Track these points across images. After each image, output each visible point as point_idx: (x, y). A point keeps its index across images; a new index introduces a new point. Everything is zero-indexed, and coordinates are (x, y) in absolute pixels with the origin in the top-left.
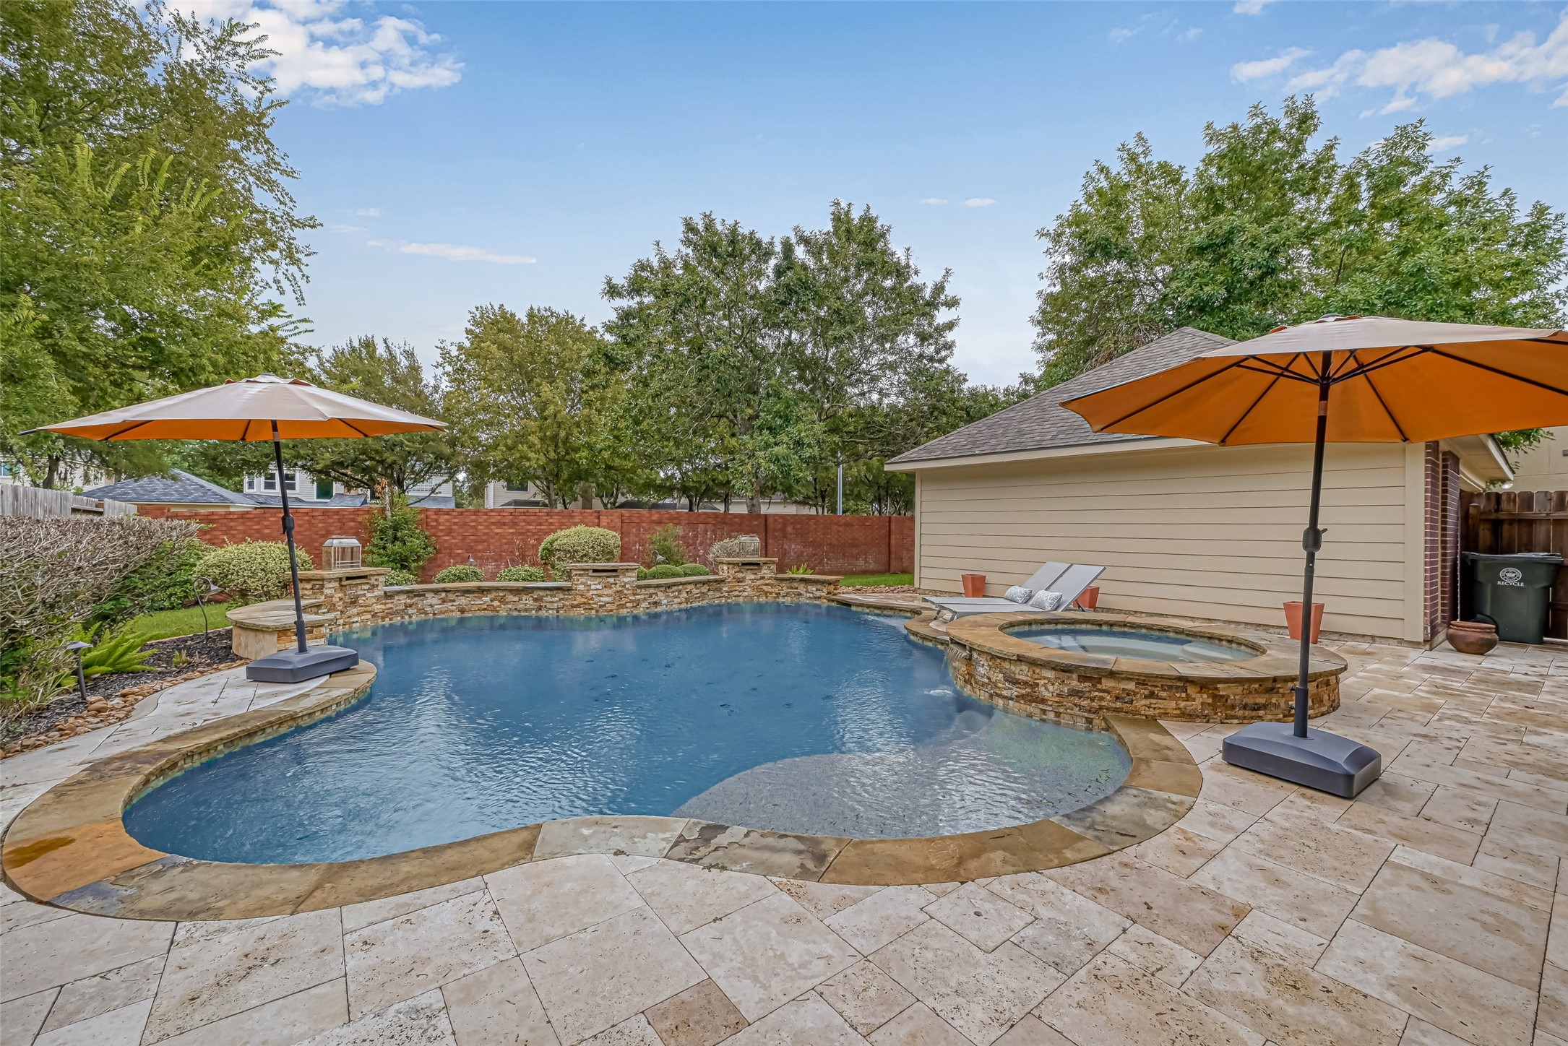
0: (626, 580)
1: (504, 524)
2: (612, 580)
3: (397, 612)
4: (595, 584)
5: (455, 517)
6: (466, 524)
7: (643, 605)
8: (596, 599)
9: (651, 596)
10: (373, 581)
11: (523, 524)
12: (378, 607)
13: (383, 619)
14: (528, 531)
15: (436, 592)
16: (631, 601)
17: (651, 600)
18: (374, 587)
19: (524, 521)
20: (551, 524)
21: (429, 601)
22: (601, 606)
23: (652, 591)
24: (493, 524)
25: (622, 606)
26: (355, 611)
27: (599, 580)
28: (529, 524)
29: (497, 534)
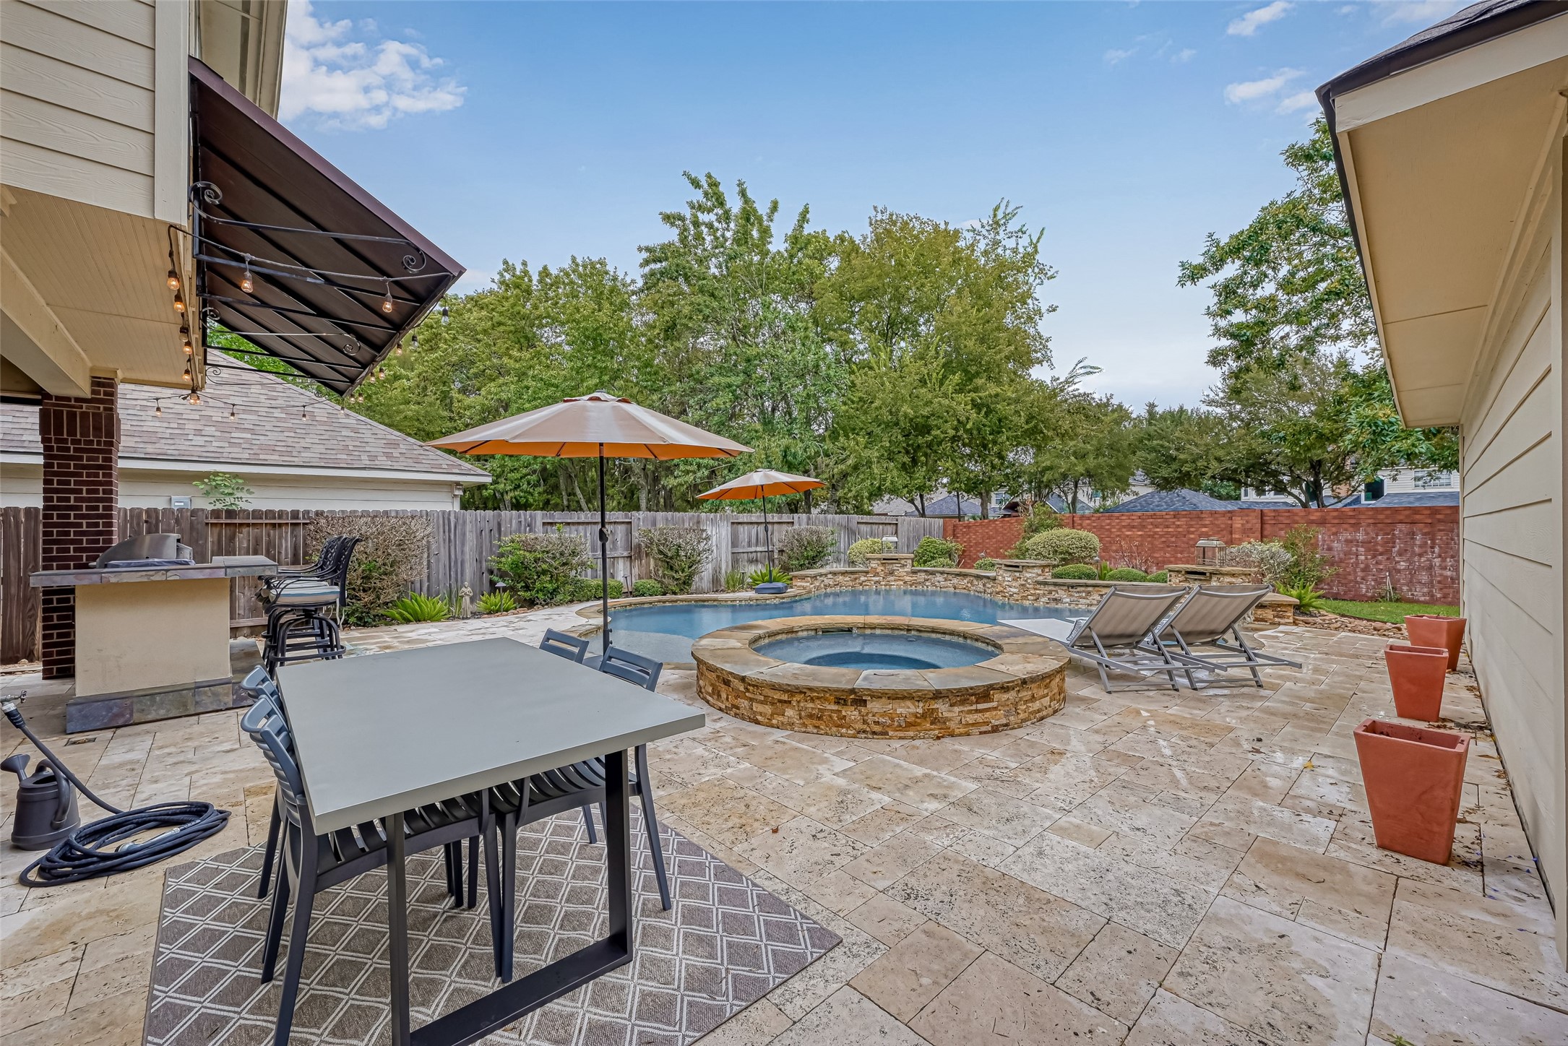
0: (1028, 575)
1: (1133, 527)
2: (1017, 574)
3: (920, 583)
4: (1008, 577)
5: (1094, 522)
6: (1102, 527)
7: (1043, 600)
8: (1008, 589)
9: (1050, 592)
10: (903, 562)
11: (1150, 527)
12: (907, 578)
13: (911, 586)
14: (1156, 533)
15: (942, 573)
16: (1032, 595)
17: (1051, 596)
18: (904, 566)
19: (1152, 523)
20: (1178, 526)
21: (938, 579)
22: (1011, 595)
23: (1051, 588)
24: (1124, 527)
25: (1025, 598)
26: (892, 578)
27: (1009, 574)
28: (1156, 526)
29: (1128, 536)
